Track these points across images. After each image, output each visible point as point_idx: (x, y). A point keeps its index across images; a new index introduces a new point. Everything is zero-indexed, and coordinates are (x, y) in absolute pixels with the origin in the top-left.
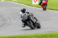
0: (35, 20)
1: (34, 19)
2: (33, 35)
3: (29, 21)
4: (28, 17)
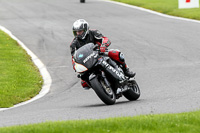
2: (178, 117)
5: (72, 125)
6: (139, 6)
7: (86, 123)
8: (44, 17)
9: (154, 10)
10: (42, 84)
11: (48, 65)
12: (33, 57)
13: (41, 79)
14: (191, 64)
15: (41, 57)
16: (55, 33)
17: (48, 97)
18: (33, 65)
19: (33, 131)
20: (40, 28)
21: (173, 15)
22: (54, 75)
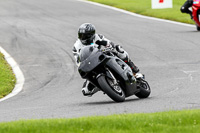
0: (127, 67)
1: (123, 66)
2: (151, 116)
3: (105, 72)
4: (101, 57)
5: (45, 123)
6: (112, 5)
7: (60, 122)
8: (17, 16)
9: (127, 10)
10: (14, 83)
11: (21, 64)
12: (6, 55)
13: (14, 77)
14: (164, 64)
15: (13, 56)
16: (28, 32)
17: (21, 95)
18: (6, 63)
19: (6, 129)
20: (13, 27)
21: (146, 15)
22: (27, 74)
